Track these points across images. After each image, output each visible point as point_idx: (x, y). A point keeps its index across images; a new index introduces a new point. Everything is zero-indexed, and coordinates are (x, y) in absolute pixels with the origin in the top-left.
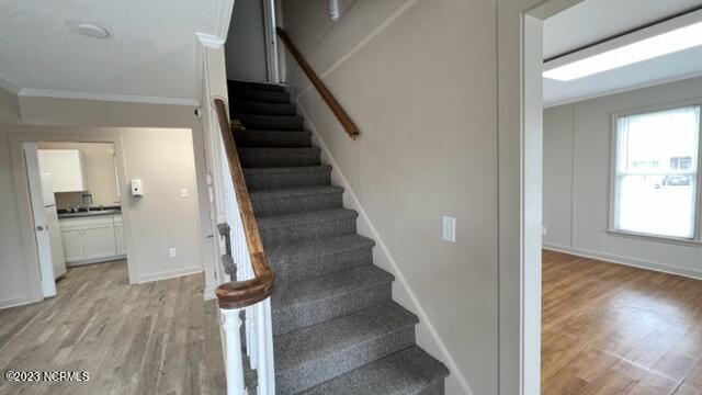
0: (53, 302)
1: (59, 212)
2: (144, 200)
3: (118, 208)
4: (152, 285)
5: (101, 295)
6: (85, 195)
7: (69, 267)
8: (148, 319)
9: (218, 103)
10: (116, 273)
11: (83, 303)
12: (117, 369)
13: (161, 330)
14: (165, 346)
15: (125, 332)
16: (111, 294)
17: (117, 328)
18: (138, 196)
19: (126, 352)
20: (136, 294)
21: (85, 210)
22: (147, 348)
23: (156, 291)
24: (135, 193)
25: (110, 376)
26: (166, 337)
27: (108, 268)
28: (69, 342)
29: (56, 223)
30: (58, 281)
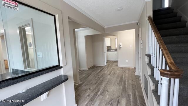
0: (106, 67)
1: (107, 50)
2: (122, 48)
3: (117, 50)
4: (122, 68)
5: (113, 67)
6: (110, 47)
7: (108, 61)
8: (122, 75)
9: (149, 18)
10: (115, 64)
11: (110, 68)
12: (118, 83)
13: (125, 78)
14: (127, 83)
15: (118, 76)
16: (115, 67)
17: (117, 75)
18: (121, 47)
19: (119, 80)
20: (119, 69)
21: (110, 50)
22: (123, 81)
23: (123, 69)
24: (120, 46)
25: (116, 84)
26: (127, 80)
27: (114, 62)
28: (109, 75)
29: (107, 52)
30: (107, 63)
